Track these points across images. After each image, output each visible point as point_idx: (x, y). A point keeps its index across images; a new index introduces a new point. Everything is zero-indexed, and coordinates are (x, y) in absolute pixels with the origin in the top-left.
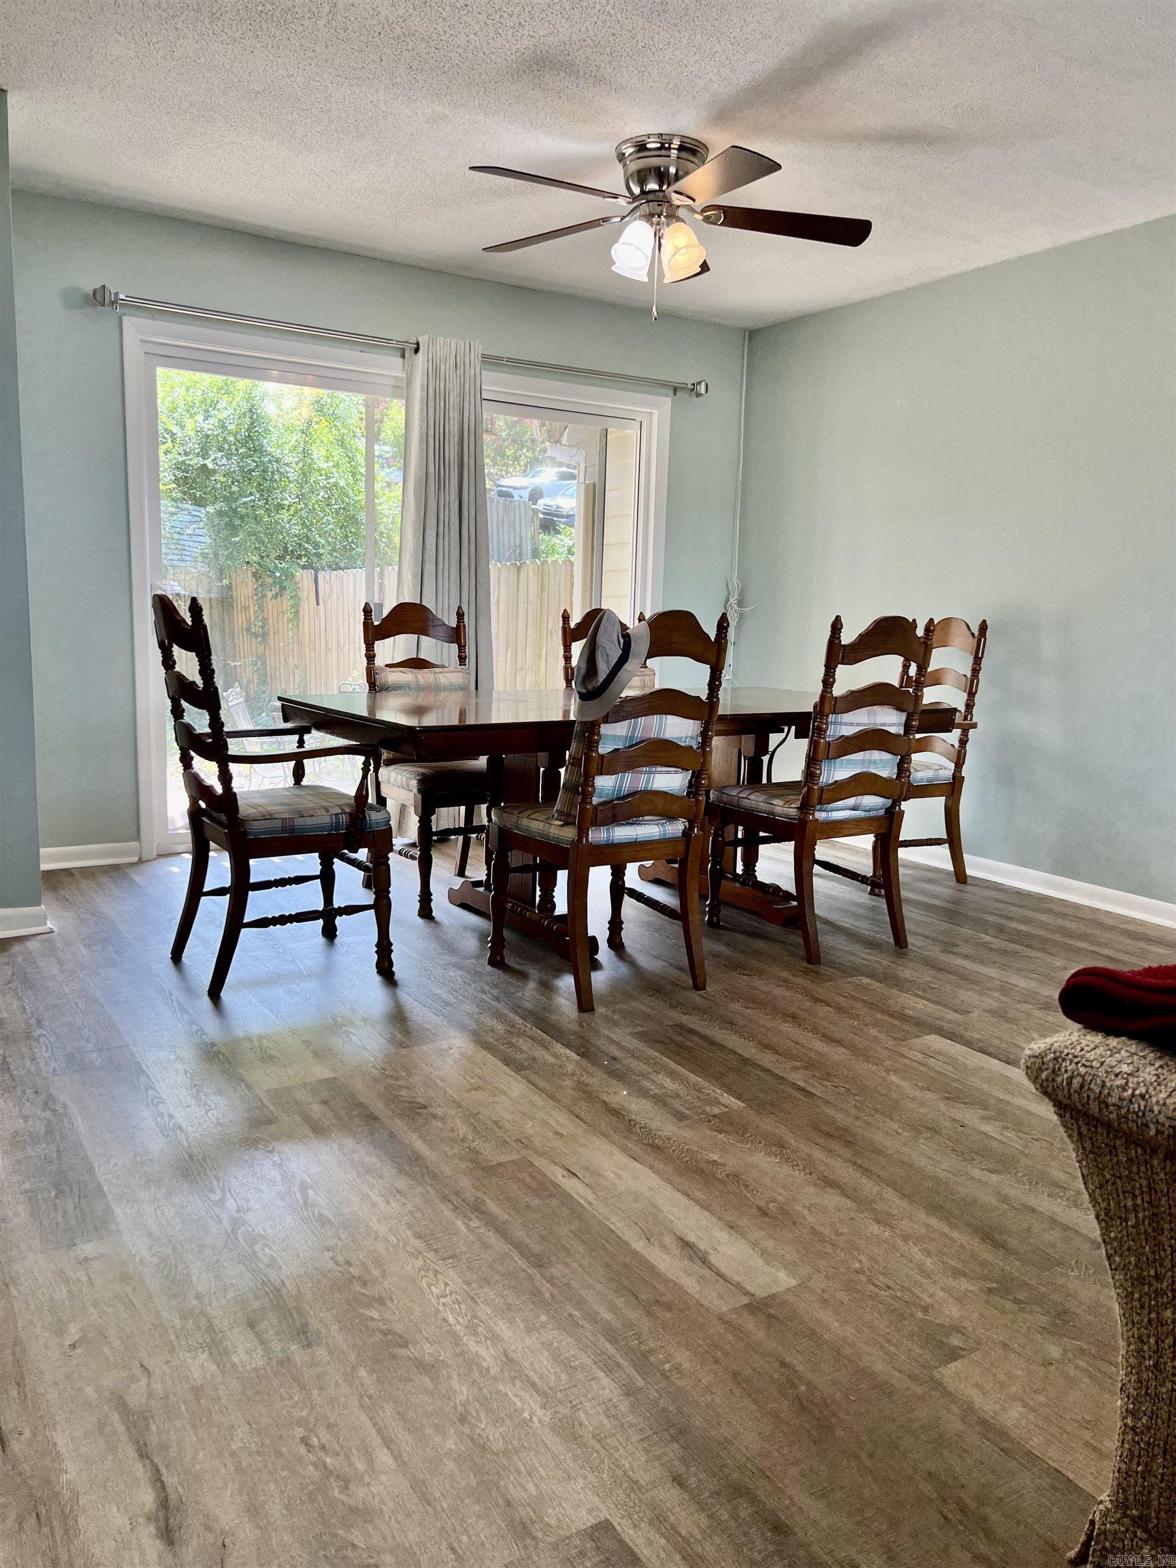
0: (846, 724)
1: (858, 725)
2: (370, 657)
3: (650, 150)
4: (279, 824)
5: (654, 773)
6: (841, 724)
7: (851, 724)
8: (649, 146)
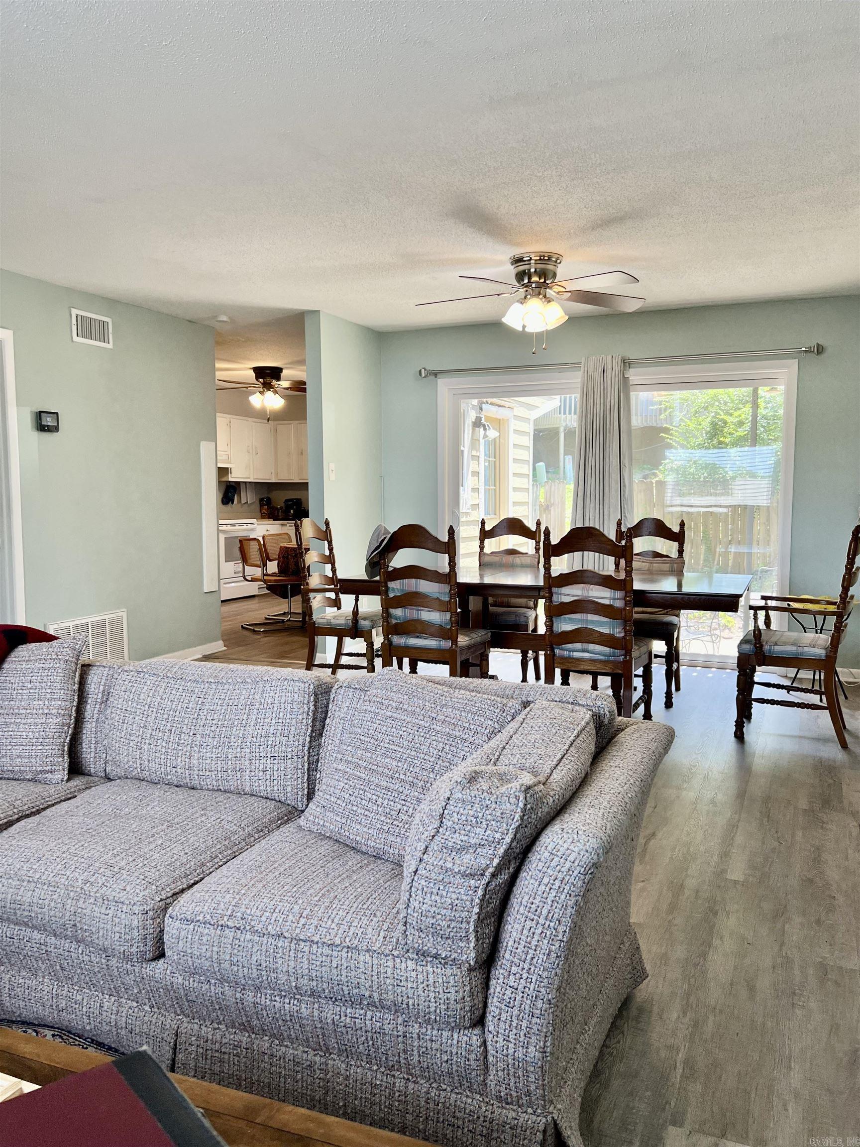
0: (564, 595)
1: (573, 596)
2: (482, 547)
3: (525, 261)
4: (325, 621)
5: (420, 610)
6: (561, 594)
7: (568, 595)
8: (524, 259)
